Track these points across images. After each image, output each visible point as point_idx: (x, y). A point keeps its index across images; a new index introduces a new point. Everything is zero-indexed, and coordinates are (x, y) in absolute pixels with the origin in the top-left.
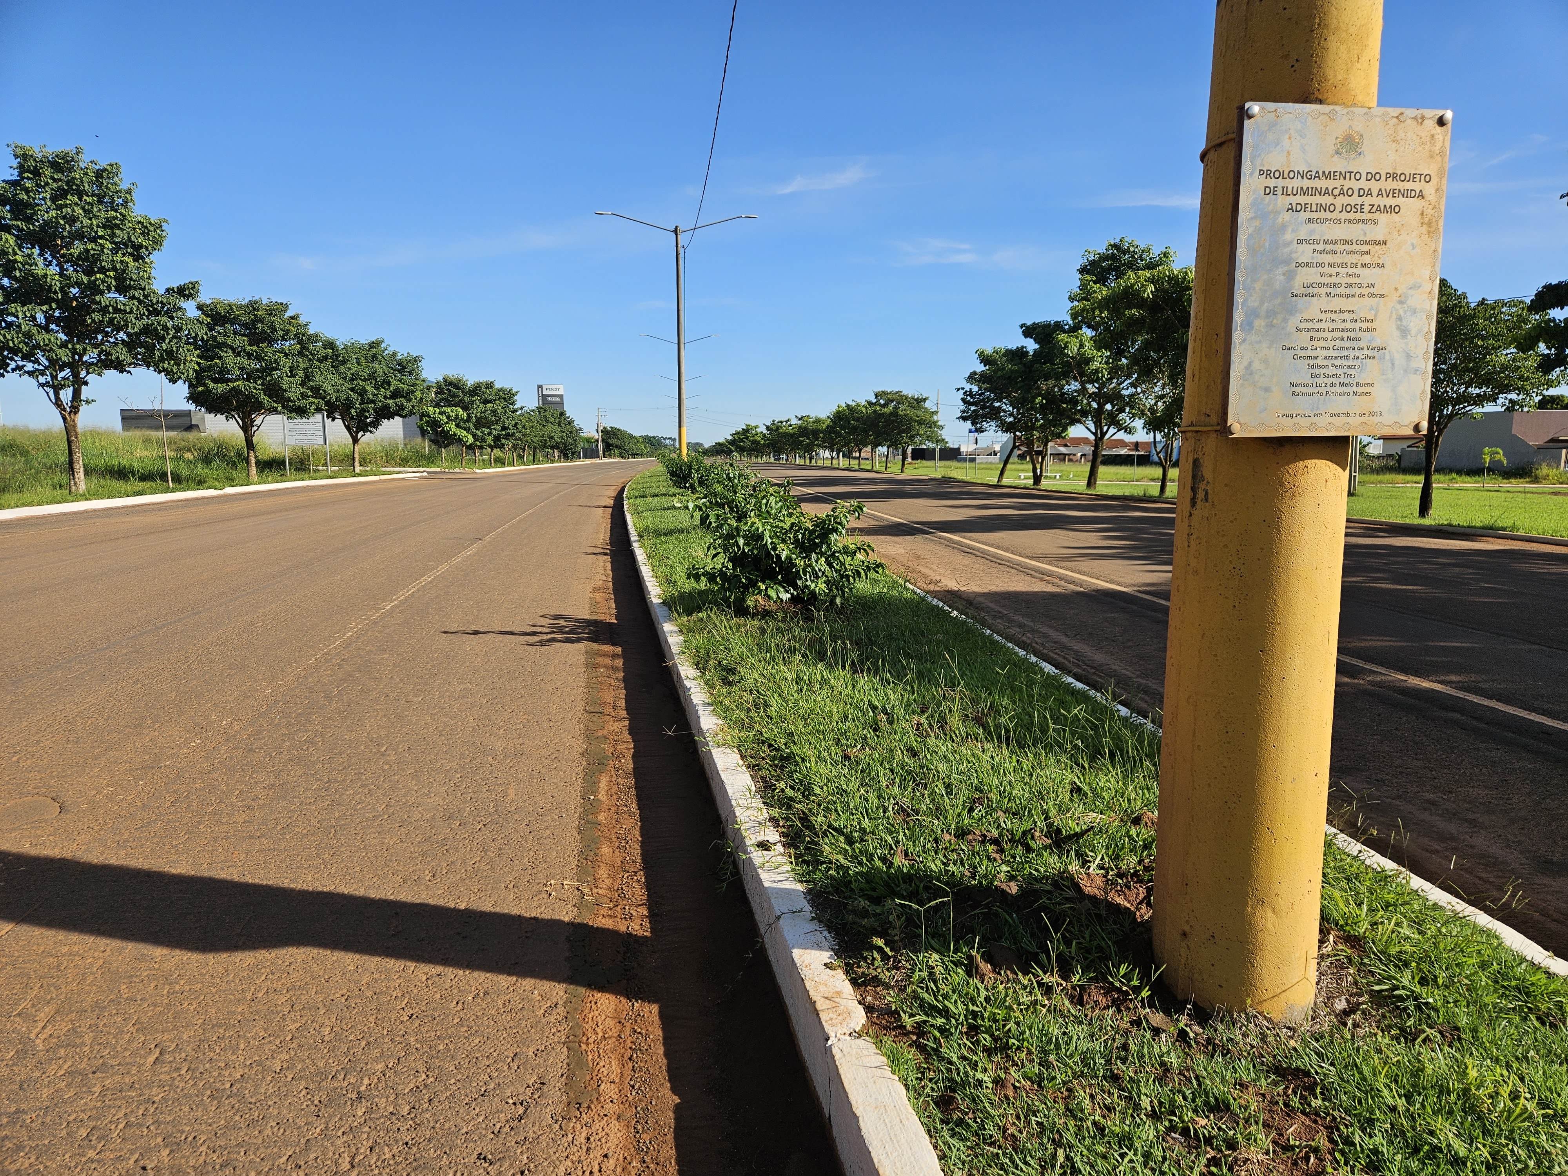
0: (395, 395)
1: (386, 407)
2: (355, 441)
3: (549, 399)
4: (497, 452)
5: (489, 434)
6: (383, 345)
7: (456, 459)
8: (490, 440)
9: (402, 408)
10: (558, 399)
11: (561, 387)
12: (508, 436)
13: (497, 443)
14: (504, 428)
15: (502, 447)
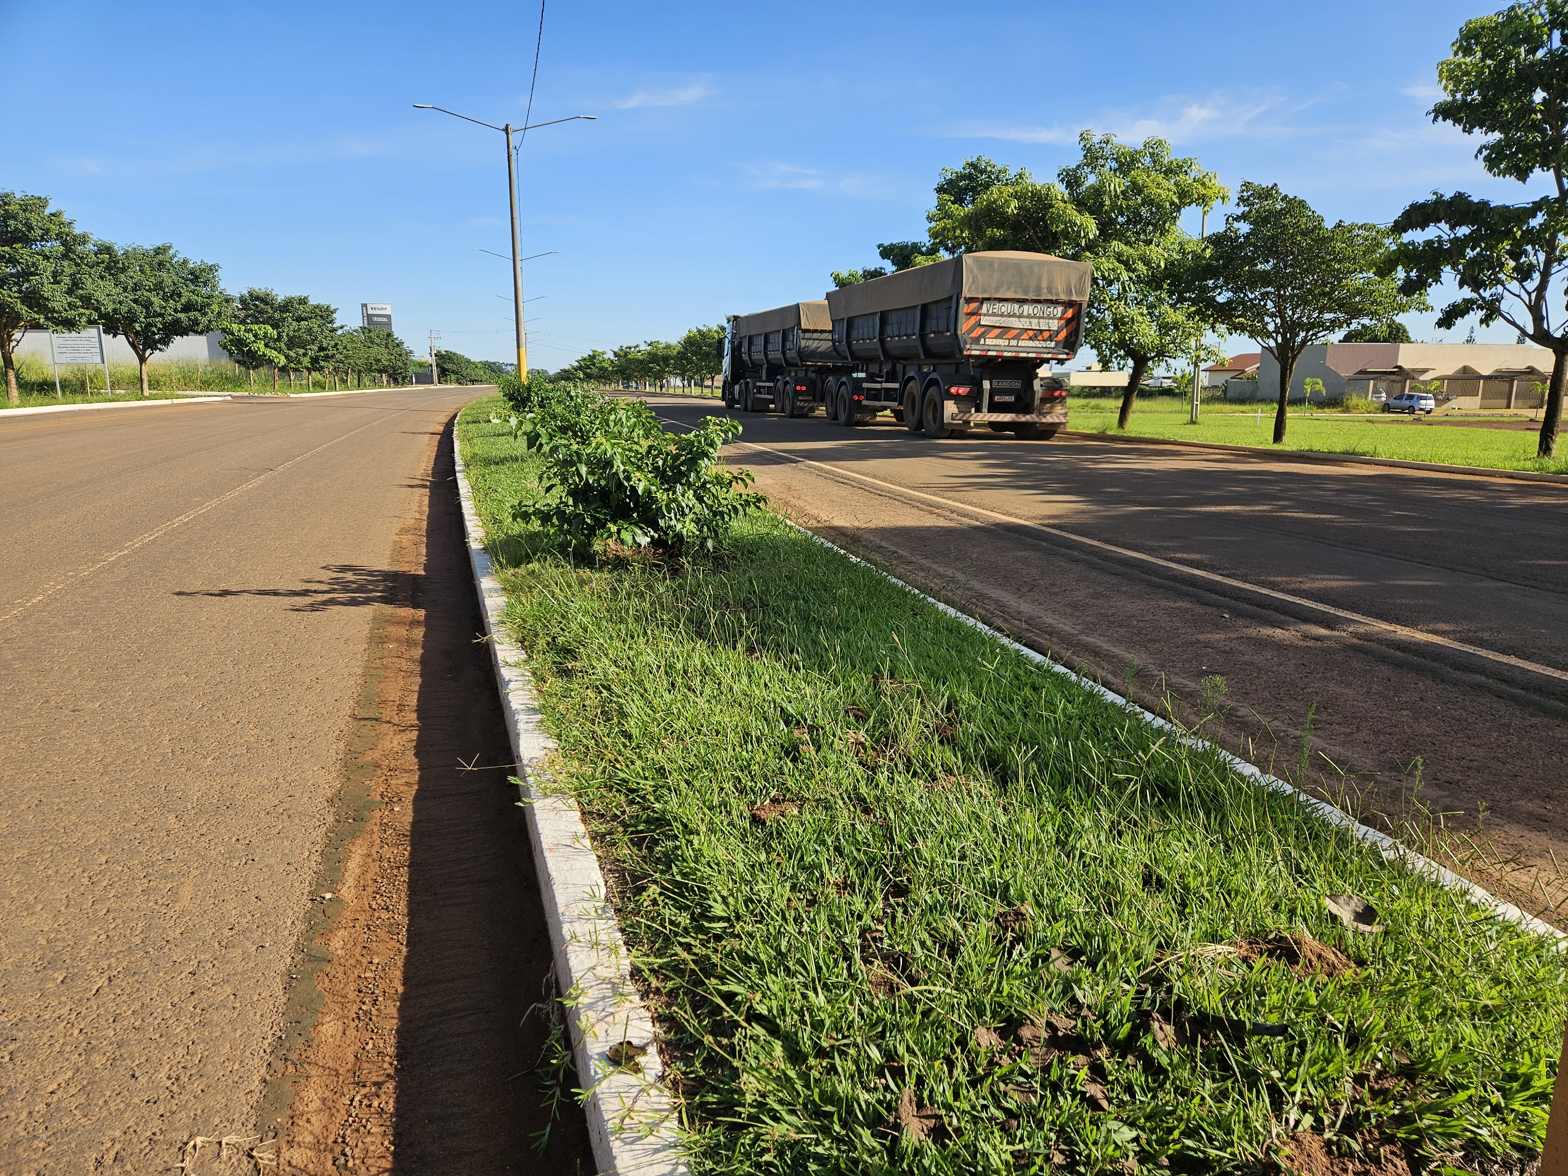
0: (187, 308)
1: (177, 321)
2: (142, 360)
3: (375, 319)
4: (316, 376)
5: (305, 355)
6: (171, 252)
7: (270, 383)
8: (306, 361)
9: (196, 322)
10: (385, 320)
11: (388, 307)
12: (327, 358)
13: (315, 365)
14: (321, 349)
15: (321, 369)
